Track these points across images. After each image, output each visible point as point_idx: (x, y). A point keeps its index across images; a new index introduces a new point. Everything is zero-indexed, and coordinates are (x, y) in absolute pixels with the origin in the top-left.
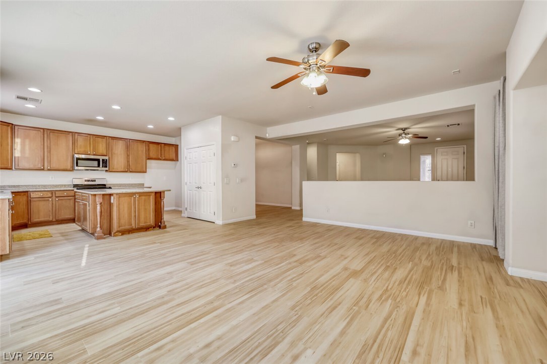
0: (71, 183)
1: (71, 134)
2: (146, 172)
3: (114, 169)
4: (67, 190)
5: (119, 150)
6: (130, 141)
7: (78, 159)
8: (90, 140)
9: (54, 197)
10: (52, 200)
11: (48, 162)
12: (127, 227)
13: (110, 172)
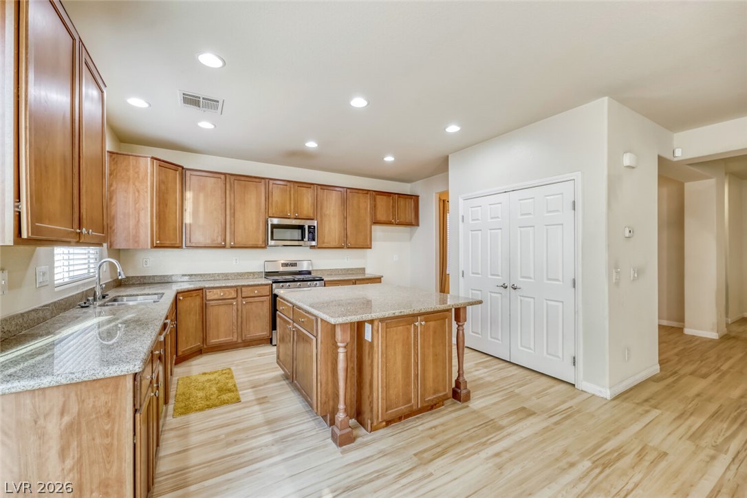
0: (263, 270)
1: (263, 181)
2: (370, 248)
3: (323, 243)
4: (258, 285)
5: (332, 206)
6: (348, 190)
7: (274, 227)
8: (290, 191)
9: (240, 299)
10: (237, 304)
11: (230, 233)
12: (403, 408)
13: (319, 248)
